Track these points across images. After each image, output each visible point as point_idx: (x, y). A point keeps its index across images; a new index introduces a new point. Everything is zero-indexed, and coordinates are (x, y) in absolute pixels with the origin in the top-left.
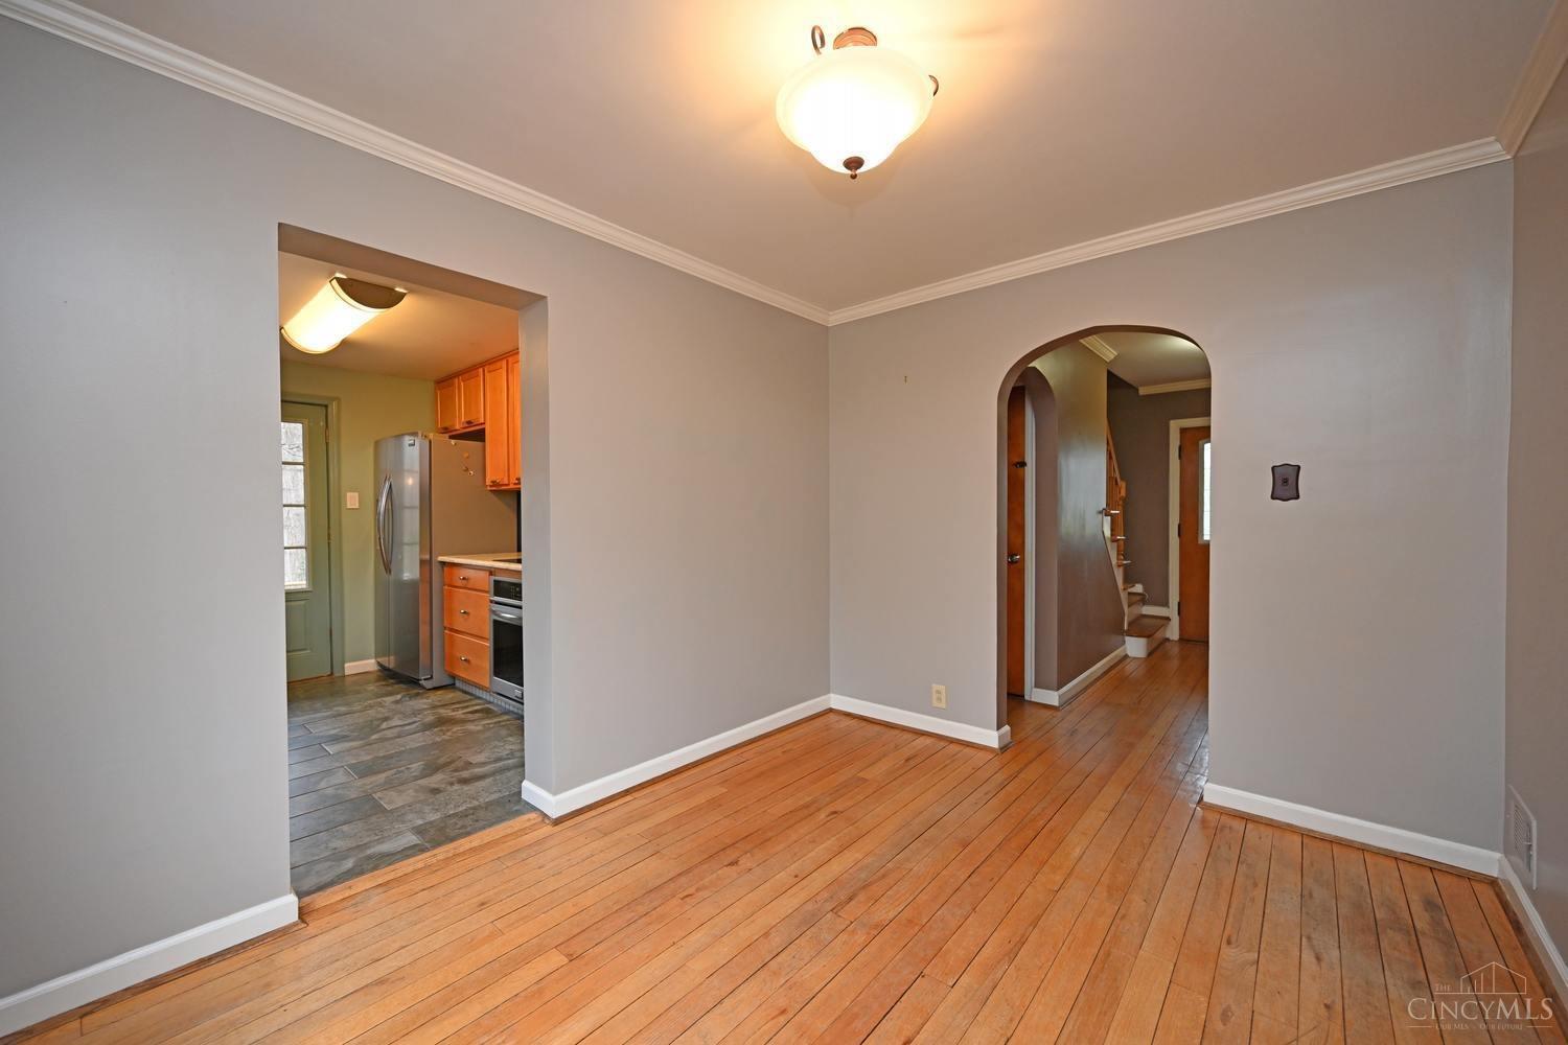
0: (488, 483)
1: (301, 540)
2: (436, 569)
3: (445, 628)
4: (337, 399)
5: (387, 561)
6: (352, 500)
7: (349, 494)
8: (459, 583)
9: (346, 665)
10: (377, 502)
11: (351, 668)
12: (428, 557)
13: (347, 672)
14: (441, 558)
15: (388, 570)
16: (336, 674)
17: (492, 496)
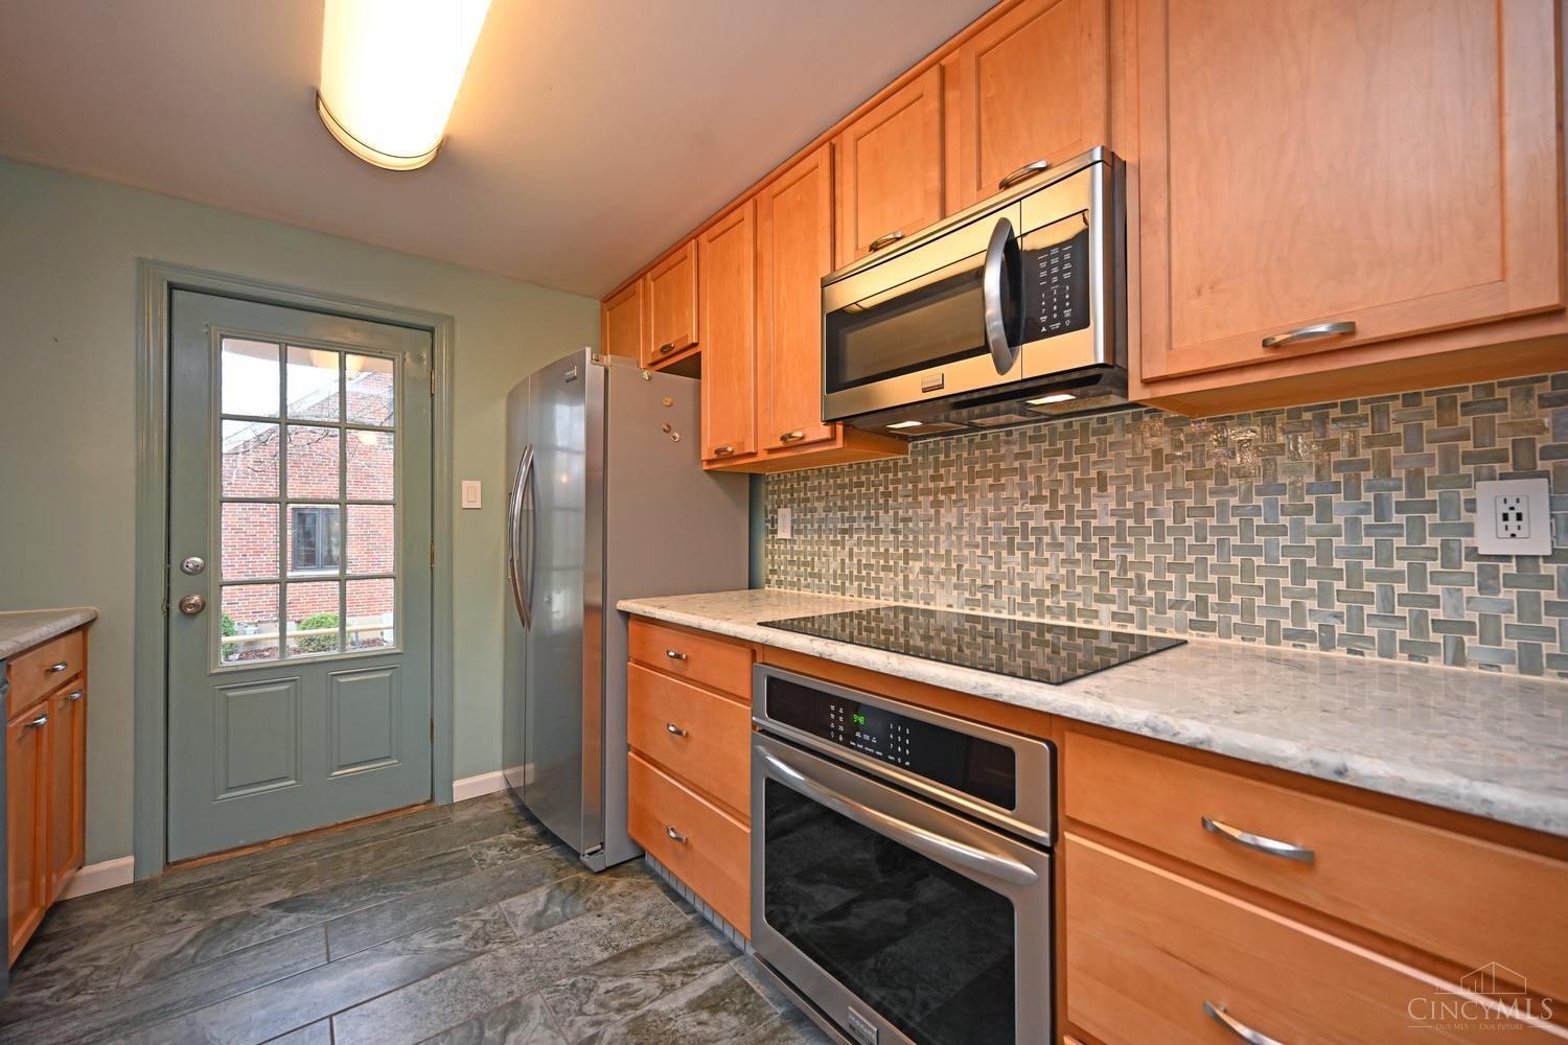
0: (705, 456)
1: (387, 561)
2: (613, 623)
3: (629, 747)
4: (452, 319)
5: (524, 600)
6: (470, 494)
7: (465, 484)
8: (667, 664)
9: (456, 784)
10: (510, 496)
11: (465, 788)
12: (598, 600)
13: (458, 797)
14: (623, 605)
15: (526, 621)
16: (440, 801)
17: (709, 481)
